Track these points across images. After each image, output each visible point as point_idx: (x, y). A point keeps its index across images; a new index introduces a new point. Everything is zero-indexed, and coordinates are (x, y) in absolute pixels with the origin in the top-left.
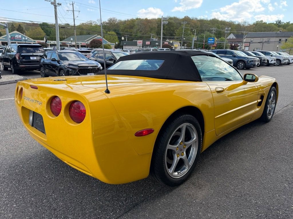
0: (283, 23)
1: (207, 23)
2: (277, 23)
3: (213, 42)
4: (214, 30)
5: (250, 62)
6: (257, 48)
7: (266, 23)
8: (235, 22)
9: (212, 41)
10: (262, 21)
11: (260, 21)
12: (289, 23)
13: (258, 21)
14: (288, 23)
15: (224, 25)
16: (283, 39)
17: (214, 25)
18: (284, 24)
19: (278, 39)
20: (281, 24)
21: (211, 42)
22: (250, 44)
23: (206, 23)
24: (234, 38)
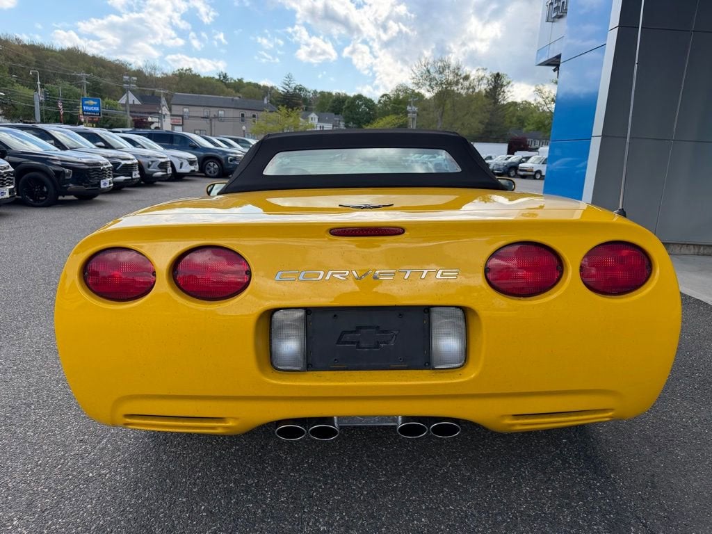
0: (232, 79)
1: (56, 58)
2: (220, 78)
3: (97, 109)
4: (84, 78)
5: (231, 160)
6: (200, 130)
7: (199, 75)
8: (130, 65)
9: (94, 106)
10: (190, 70)
11: (186, 70)
12: (242, 82)
13: (182, 70)
14: (240, 81)
15: (103, 67)
16: (248, 114)
17: (77, 65)
18: (232, 81)
19: (238, 113)
20: (227, 80)
21: (91, 109)
22: (185, 121)
23: (52, 57)
24: (137, 102)
